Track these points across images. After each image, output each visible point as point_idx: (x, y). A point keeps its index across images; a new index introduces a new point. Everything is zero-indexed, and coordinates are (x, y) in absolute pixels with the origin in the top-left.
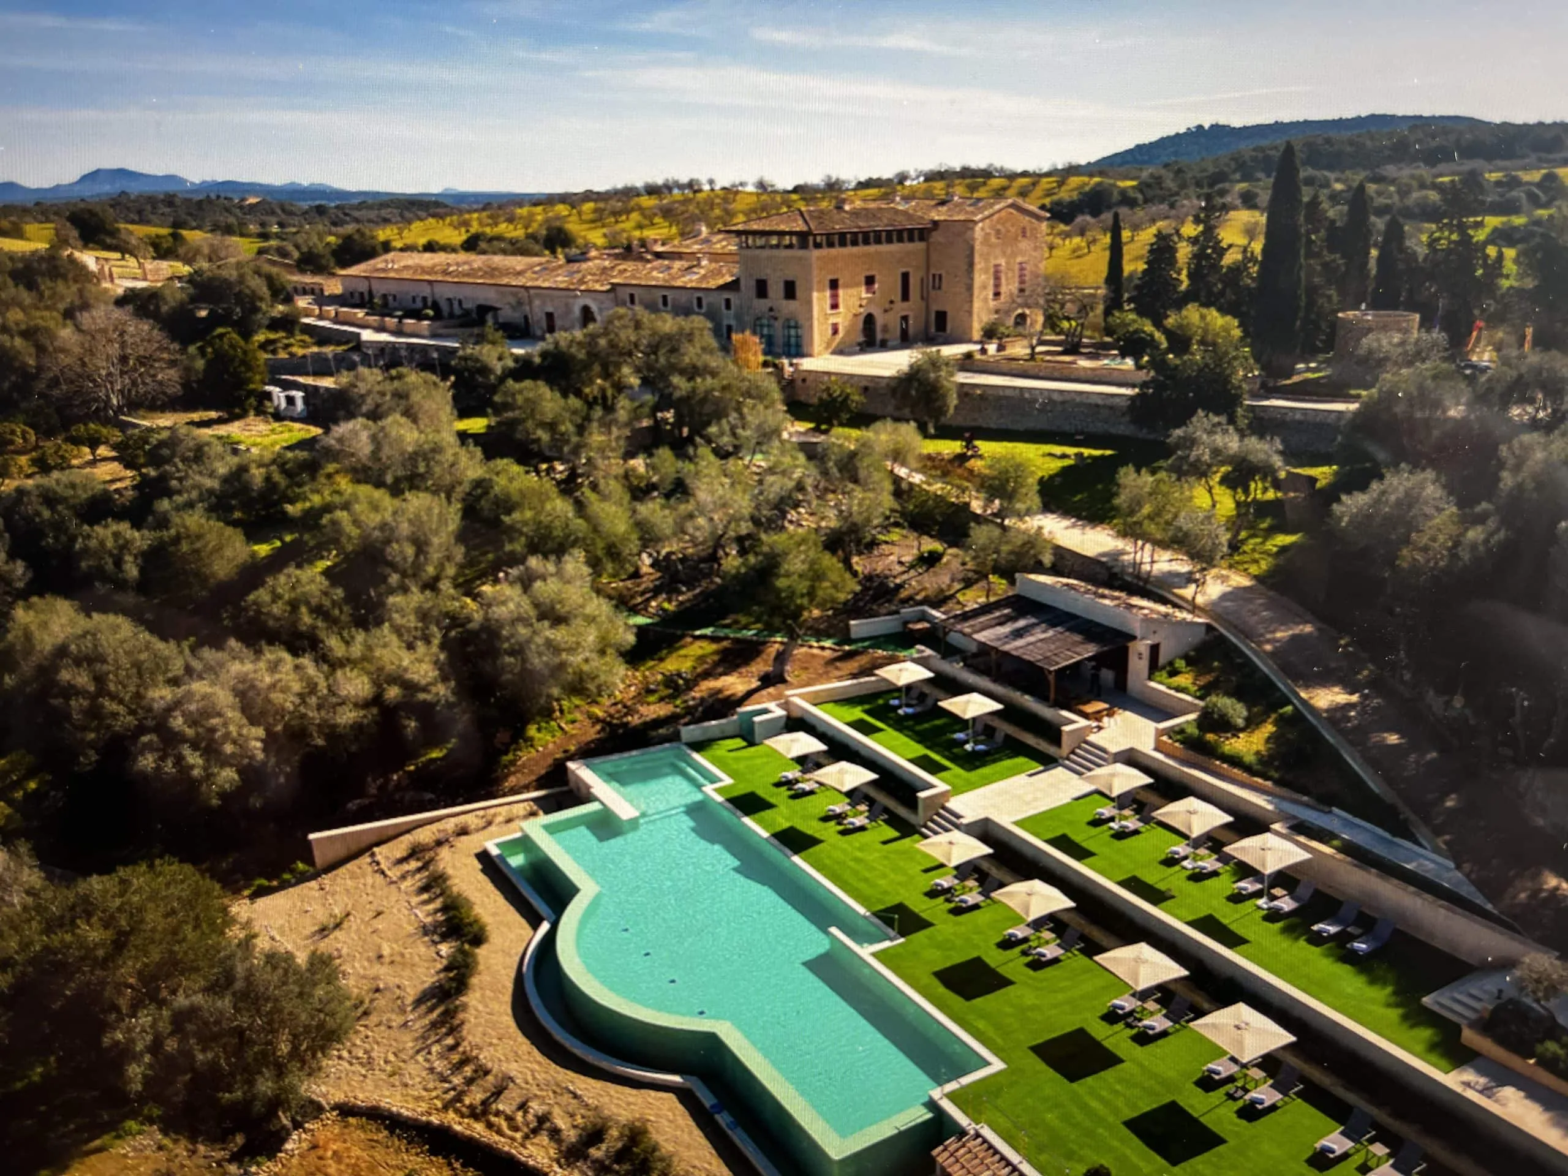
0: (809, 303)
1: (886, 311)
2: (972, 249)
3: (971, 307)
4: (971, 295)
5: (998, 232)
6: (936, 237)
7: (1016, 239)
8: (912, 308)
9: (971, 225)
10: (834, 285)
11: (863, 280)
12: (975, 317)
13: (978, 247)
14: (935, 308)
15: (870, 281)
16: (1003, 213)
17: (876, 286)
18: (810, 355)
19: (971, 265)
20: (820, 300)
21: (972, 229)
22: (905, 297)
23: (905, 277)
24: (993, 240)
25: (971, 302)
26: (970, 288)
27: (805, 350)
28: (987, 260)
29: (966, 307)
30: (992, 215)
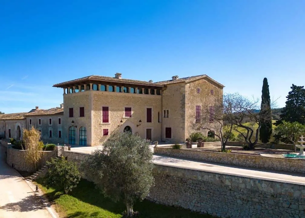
0: (90, 118)
1: (137, 126)
2: (184, 97)
3: (184, 125)
4: (184, 119)
5: (198, 90)
6: (165, 92)
7: (208, 95)
8: (154, 126)
9: (183, 84)
10: (105, 109)
11: (124, 109)
12: (186, 131)
13: (187, 95)
14: (165, 127)
15: (128, 110)
16: (201, 81)
17: (132, 112)
18: (90, 146)
19: (183, 104)
20: (96, 116)
21: (184, 87)
22: (149, 120)
23: (149, 111)
24: (196, 93)
25: (184, 123)
26: (183, 116)
27: (87, 143)
28: (192, 102)
29: (181, 125)
30: (195, 81)
